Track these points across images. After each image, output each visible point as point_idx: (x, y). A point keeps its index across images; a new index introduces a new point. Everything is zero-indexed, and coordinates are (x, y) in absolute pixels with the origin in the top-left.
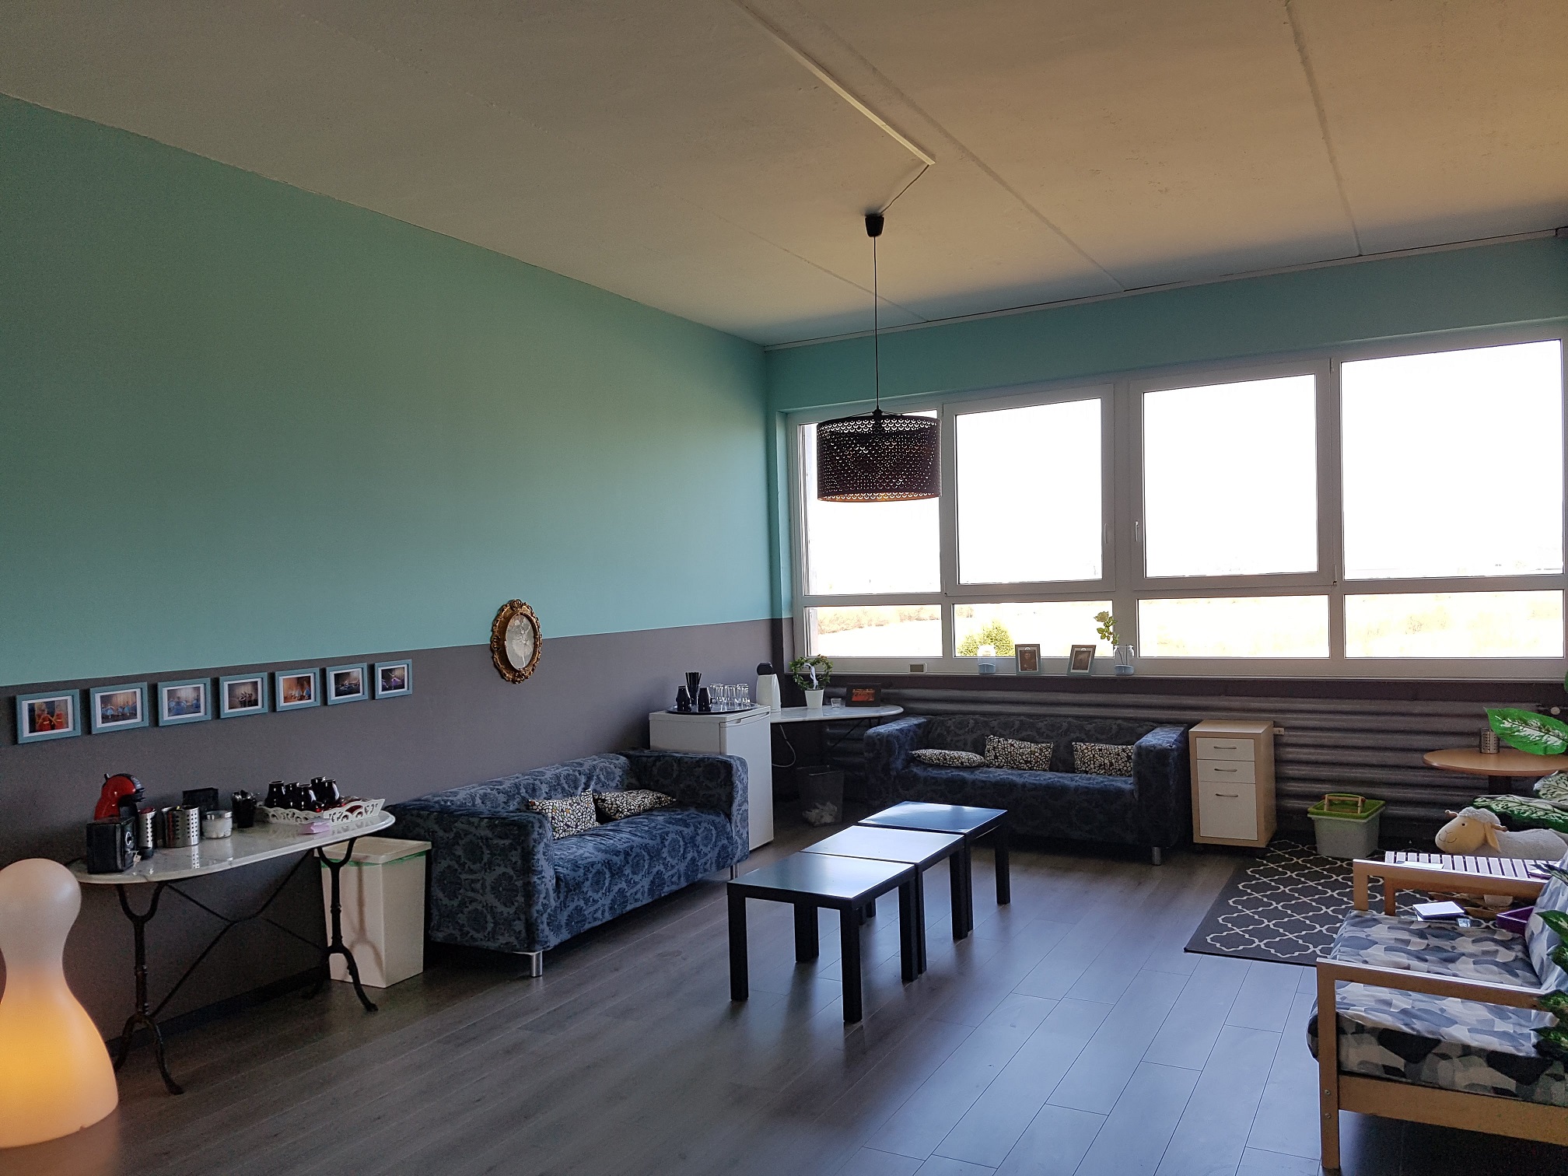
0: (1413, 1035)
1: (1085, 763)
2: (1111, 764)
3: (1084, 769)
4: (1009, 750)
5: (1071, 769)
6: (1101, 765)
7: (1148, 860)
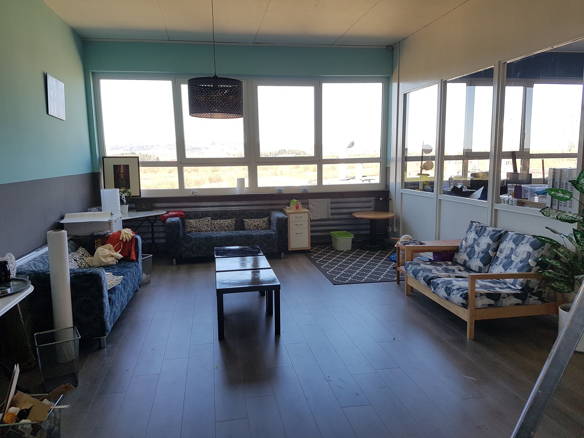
0: (493, 293)
1: (249, 226)
2: (258, 225)
3: (248, 228)
4: (219, 223)
5: (243, 229)
6: (254, 226)
7: (280, 258)
